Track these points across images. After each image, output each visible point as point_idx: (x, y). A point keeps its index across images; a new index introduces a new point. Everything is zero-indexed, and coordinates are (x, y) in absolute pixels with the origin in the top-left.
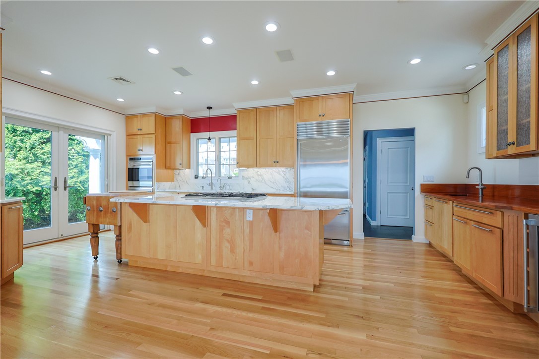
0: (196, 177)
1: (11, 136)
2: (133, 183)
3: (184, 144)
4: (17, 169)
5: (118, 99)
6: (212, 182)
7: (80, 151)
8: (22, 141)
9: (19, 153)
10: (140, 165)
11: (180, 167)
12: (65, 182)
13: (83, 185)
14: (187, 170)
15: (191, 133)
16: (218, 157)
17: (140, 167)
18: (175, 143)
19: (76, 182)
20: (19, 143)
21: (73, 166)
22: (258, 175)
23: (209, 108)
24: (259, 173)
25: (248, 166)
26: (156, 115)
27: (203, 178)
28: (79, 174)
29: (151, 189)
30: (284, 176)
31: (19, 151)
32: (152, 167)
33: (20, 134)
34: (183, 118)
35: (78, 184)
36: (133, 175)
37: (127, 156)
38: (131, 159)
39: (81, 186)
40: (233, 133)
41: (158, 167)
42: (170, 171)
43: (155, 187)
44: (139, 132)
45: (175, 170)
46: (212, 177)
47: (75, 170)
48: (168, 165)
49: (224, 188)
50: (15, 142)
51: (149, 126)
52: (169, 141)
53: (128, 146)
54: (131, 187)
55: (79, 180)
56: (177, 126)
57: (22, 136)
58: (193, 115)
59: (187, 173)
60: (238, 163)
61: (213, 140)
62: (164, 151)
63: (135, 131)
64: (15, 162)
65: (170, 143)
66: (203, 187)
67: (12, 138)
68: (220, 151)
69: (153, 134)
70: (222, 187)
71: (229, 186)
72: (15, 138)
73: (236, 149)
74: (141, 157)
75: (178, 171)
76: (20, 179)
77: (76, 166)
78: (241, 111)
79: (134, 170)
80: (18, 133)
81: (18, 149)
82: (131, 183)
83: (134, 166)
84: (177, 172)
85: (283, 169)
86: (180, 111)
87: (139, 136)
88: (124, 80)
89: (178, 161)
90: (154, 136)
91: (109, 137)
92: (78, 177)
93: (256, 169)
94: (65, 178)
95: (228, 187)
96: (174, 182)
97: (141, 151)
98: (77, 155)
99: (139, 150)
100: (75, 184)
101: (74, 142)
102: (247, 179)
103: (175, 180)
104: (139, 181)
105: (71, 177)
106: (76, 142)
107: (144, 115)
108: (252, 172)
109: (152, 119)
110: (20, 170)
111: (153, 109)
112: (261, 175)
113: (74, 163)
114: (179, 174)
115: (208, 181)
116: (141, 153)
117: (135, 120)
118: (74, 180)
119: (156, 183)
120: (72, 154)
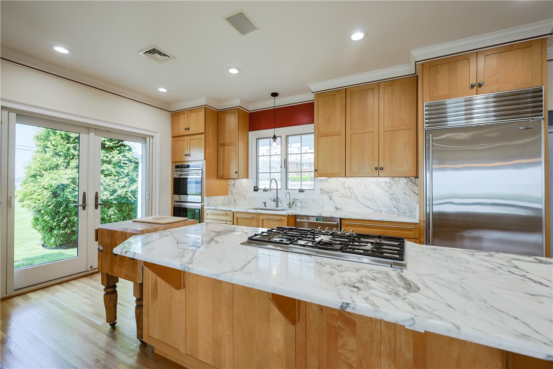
0: (256, 189)
1: (65, 142)
2: (180, 197)
3: (241, 145)
4: (68, 179)
5: (160, 89)
6: (277, 198)
7: (131, 158)
8: (75, 148)
9: (72, 161)
10: (187, 175)
11: (235, 176)
12: (97, 198)
13: (134, 195)
14: (244, 181)
15: (250, 130)
16: (285, 163)
17: (188, 177)
18: (229, 145)
19: (127, 191)
20: (72, 151)
21: (124, 174)
22: (345, 188)
23: (275, 95)
24: (346, 185)
25: (330, 175)
26: (207, 110)
27: (265, 190)
28: (131, 183)
29: (200, 205)
30: (388, 189)
31: (73, 158)
32: (200, 176)
33: (74, 140)
34: (239, 111)
35: (129, 194)
36: (180, 186)
37: (173, 162)
38: (177, 167)
39: (132, 197)
40: (310, 127)
41: (208, 176)
42: (223, 181)
43: (205, 203)
44: (186, 133)
45: (229, 180)
46: (277, 189)
47: (126, 179)
48: (221, 173)
49: (294, 205)
50: (68, 149)
51: (197, 123)
52: (221, 142)
53: (175, 151)
54: (177, 202)
55: (130, 190)
56: (232, 122)
57: (75, 143)
58: (252, 108)
59: (245, 184)
60: (316, 170)
61: (278, 139)
62: (216, 156)
63: (182, 131)
64: (67, 171)
65: (223, 145)
66: (265, 203)
67: (65, 146)
68: (287, 154)
69: (203, 133)
70: (292, 204)
71: (301, 203)
72: (69, 145)
73: (313, 151)
74: (190, 164)
75: (233, 181)
76: (71, 190)
77: (127, 175)
78: (320, 94)
79: (181, 180)
80: (72, 139)
81: (71, 157)
82: (177, 197)
83: (181, 175)
84: (231, 182)
85: (387, 179)
86: (236, 103)
87: (186, 137)
88: (160, 53)
89: (233, 169)
90: (203, 136)
91: (151, 139)
92: (129, 187)
93: (342, 180)
94: (97, 193)
95: (299, 204)
96: (227, 195)
97: (188, 157)
98: (128, 162)
99: (186, 155)
100: (126, 194)
101: (125, 148)
102: (327, 193)
103: (229, 192)
104: (187, 194)
105: (123, 187)
106: (128, 148)
107: (192, 110)
108: (334, 183)
109: (202, 114)
110: (72, 180)
111: (202, 102)
112: (349, 188)
113: (126, 172)
114: (234, 184)
115: (272, 195)
116: (189, 158)
117: (182, 117)
118: (125, 190)
119: (205, 198)
120: (123, 162)
